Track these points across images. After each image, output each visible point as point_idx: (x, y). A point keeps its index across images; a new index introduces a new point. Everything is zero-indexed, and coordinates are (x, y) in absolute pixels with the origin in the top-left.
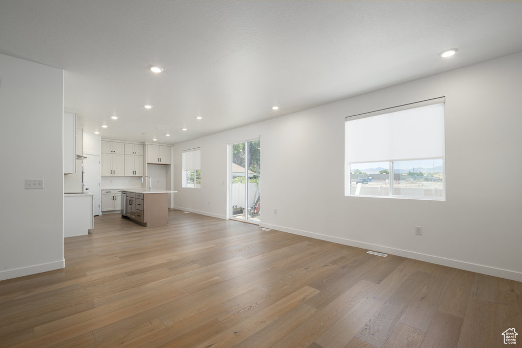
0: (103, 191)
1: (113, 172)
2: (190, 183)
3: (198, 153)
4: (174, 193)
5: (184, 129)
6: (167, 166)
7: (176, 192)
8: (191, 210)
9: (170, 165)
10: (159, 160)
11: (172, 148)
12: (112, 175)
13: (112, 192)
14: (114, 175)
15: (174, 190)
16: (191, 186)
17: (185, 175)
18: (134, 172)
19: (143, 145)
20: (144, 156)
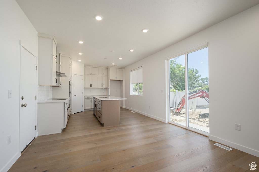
0: (85, 97)
1: (91, 86)
2: (134, 92)
3: (140, 71)
4: (125, 100)
5: (132, 51)
6: (121, 81)
7: (126, 99)
8: (136, 110)
9: (123, 80)
10: (116, 77)
11: (124, 69)
12: (90, 87)
13: (90, 97)
14: (92, 87)
15: (125, 98)
16: (136, 93)
17: (132, 86)
18: (103, 85)
19: (107, 68)
20: (108, 75)
